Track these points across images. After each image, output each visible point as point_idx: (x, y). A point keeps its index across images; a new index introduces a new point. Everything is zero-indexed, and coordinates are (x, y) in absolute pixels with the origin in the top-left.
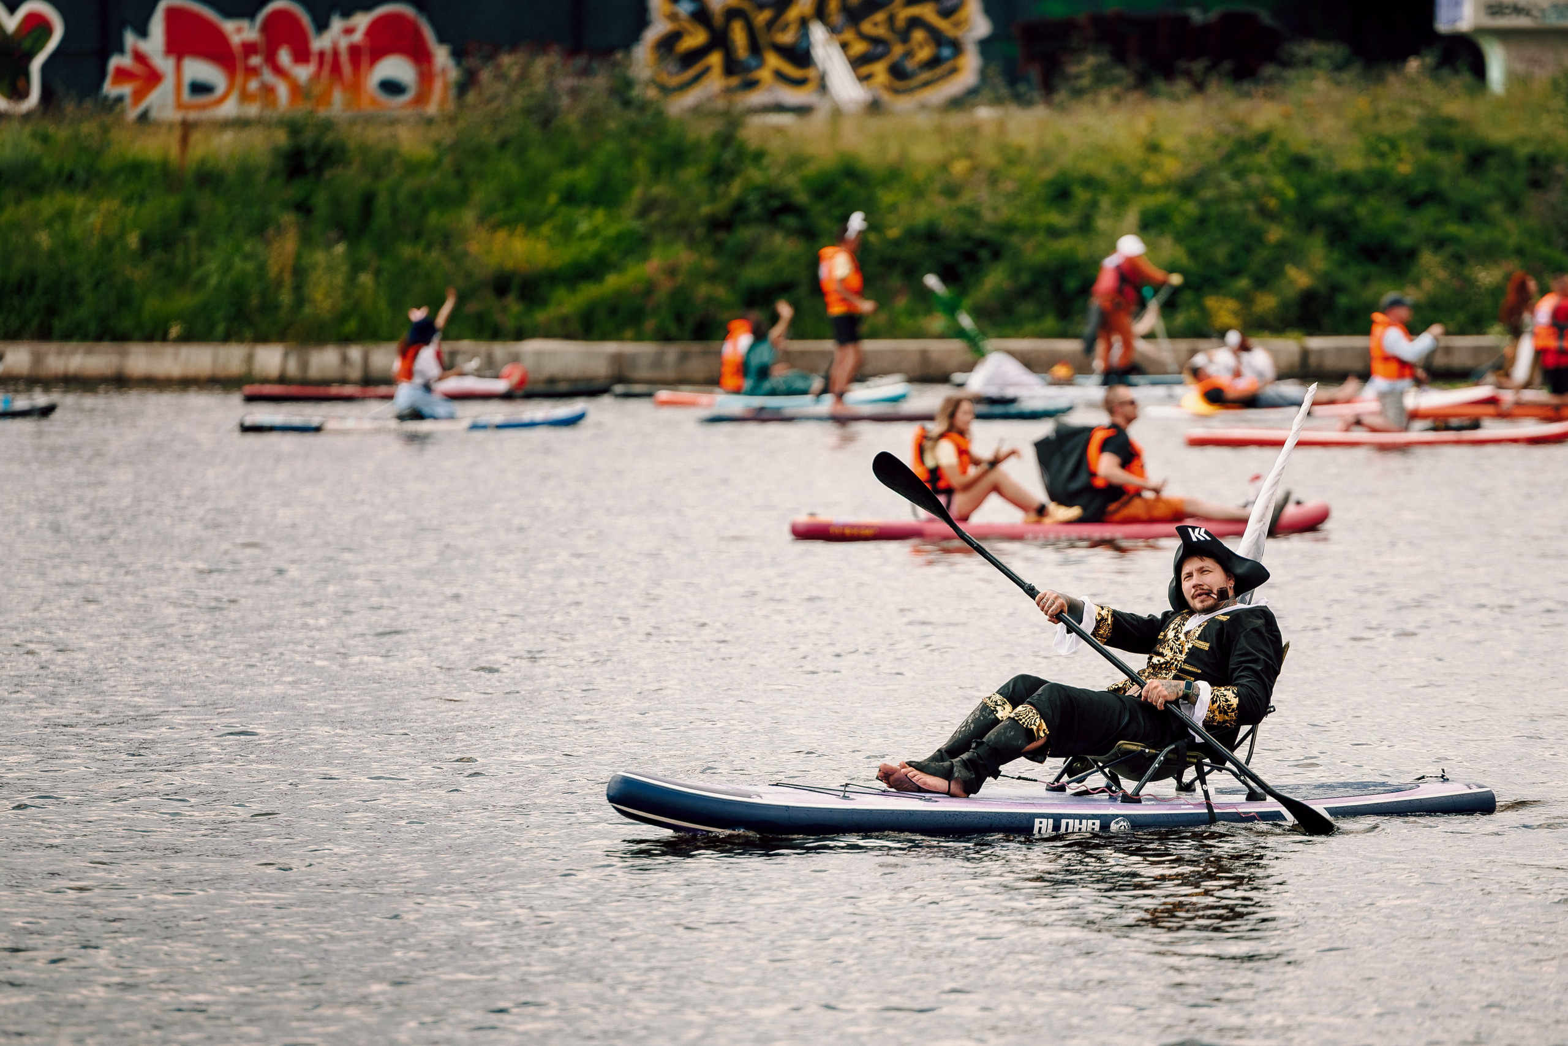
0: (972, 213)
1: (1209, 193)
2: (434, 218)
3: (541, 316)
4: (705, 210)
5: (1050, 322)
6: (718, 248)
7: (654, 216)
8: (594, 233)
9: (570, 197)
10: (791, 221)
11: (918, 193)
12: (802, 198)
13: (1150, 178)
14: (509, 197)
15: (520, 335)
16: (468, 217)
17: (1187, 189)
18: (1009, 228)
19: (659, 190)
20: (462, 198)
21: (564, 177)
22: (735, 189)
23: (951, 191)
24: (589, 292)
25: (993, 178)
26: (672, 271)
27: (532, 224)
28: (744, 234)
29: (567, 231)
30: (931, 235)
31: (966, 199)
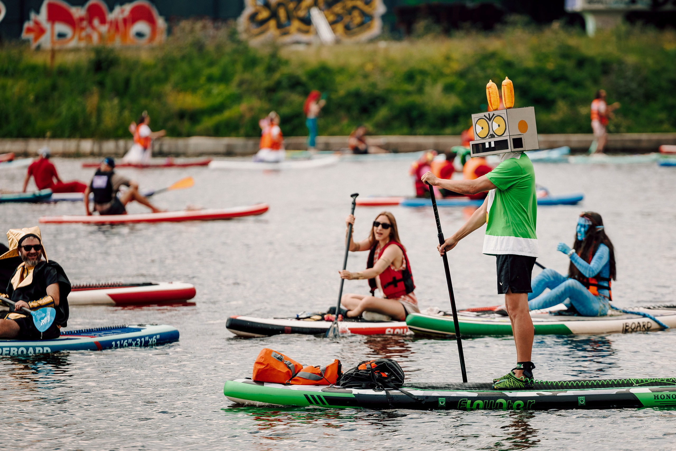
0: (374, 85)
1: (470, 76)
2: (155, 88)
3: (199, 128)
4: (265, 84)
7: (244, 87)
8: (219, 94)
9: (210, 79)
10: (299, 89)
11: (352, 77)
12: (304, 78)
14: (185, 79)
16: (168, 88)
17: (462, 75)
18: (389, 91)
19: (247, 76)
20: (166, 79)
21: (207, 72)
23: (366, 76)
26: (251, 109)
27: (194, 90)
28: (281, 94)
29: (209, 93)
30: (357, 94)
31: (372, 79)
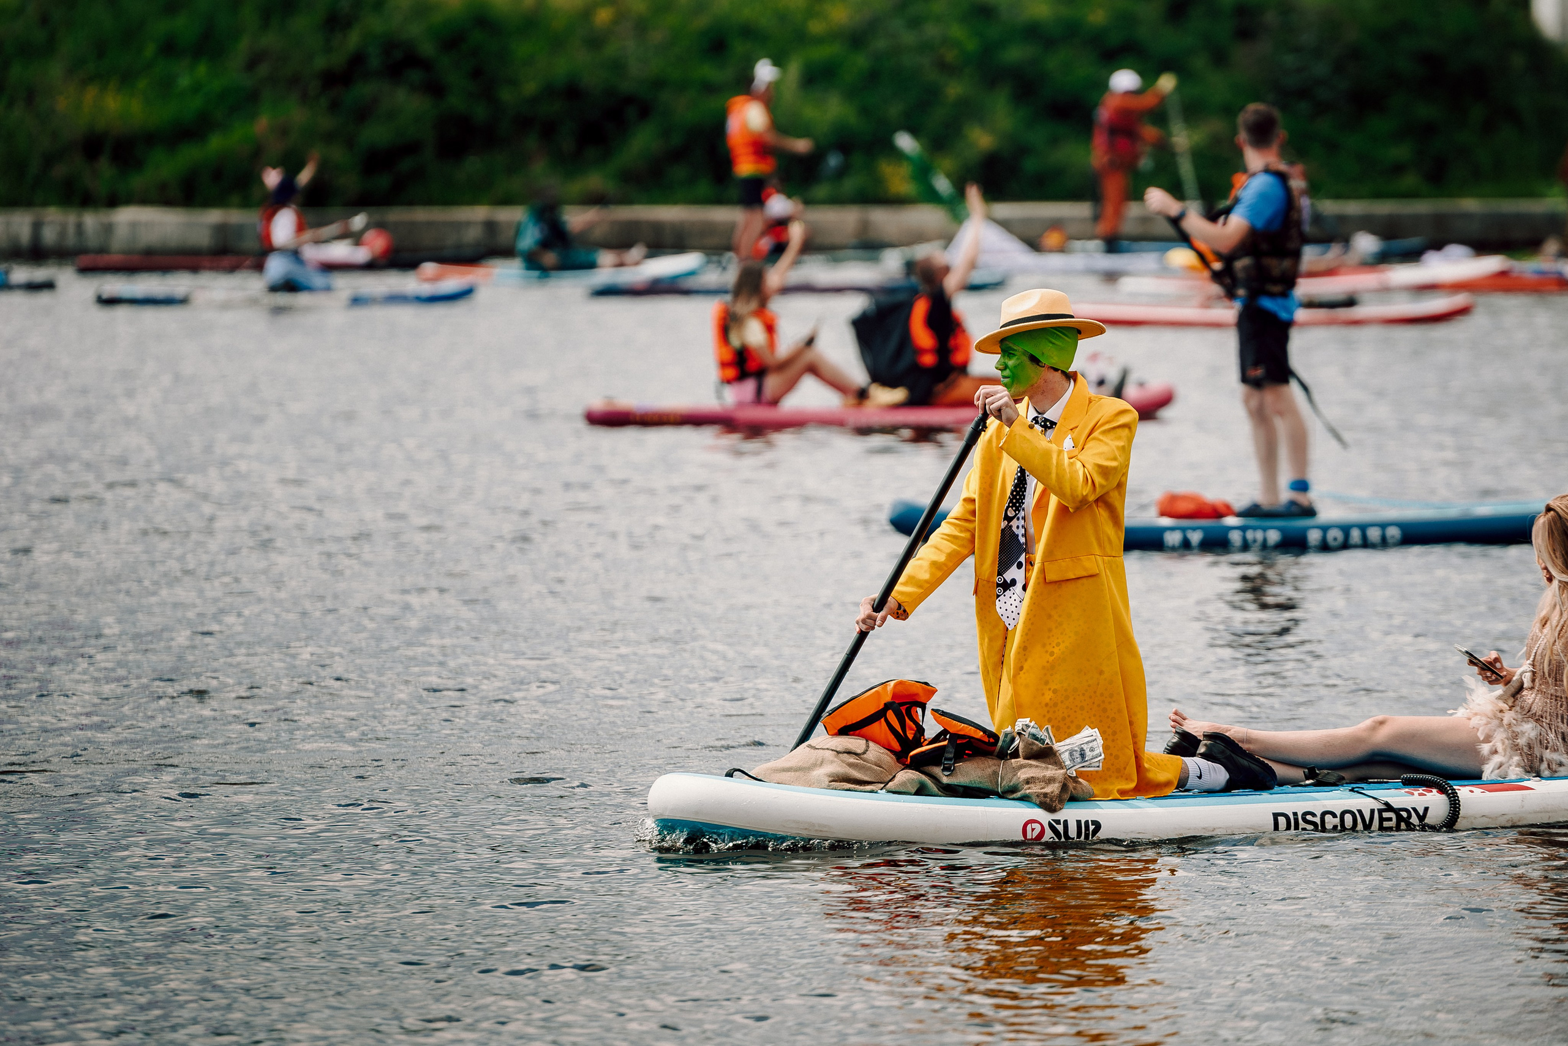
5: (704, 187)
6: (334, 106)
13: (816, 27)
15: (114, 201)
22: (353, 39)
24: (190, 155)
25: (642, 27)
